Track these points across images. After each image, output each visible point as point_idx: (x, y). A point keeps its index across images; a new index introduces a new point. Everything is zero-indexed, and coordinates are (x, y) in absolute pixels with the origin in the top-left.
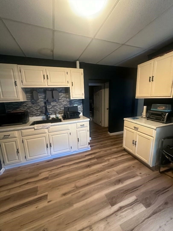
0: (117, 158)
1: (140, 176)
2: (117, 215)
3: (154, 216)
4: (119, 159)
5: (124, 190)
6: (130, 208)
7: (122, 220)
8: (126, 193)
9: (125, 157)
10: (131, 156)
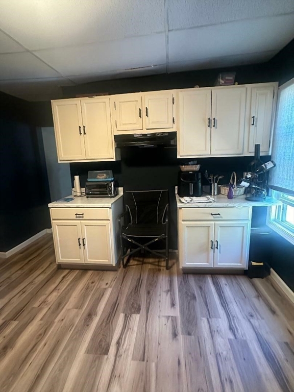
0: (58, 288)
1: (109, 287)
2: (121, 355)
3: (149, 313)
4: (63, 287)
5: (106, 320)
6: (127, 331)
7: (130, 352)
8: (110, 322)
9: (70, 278)
10: (78, 271)
